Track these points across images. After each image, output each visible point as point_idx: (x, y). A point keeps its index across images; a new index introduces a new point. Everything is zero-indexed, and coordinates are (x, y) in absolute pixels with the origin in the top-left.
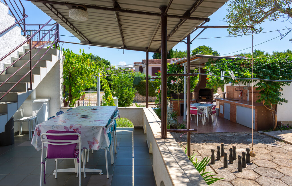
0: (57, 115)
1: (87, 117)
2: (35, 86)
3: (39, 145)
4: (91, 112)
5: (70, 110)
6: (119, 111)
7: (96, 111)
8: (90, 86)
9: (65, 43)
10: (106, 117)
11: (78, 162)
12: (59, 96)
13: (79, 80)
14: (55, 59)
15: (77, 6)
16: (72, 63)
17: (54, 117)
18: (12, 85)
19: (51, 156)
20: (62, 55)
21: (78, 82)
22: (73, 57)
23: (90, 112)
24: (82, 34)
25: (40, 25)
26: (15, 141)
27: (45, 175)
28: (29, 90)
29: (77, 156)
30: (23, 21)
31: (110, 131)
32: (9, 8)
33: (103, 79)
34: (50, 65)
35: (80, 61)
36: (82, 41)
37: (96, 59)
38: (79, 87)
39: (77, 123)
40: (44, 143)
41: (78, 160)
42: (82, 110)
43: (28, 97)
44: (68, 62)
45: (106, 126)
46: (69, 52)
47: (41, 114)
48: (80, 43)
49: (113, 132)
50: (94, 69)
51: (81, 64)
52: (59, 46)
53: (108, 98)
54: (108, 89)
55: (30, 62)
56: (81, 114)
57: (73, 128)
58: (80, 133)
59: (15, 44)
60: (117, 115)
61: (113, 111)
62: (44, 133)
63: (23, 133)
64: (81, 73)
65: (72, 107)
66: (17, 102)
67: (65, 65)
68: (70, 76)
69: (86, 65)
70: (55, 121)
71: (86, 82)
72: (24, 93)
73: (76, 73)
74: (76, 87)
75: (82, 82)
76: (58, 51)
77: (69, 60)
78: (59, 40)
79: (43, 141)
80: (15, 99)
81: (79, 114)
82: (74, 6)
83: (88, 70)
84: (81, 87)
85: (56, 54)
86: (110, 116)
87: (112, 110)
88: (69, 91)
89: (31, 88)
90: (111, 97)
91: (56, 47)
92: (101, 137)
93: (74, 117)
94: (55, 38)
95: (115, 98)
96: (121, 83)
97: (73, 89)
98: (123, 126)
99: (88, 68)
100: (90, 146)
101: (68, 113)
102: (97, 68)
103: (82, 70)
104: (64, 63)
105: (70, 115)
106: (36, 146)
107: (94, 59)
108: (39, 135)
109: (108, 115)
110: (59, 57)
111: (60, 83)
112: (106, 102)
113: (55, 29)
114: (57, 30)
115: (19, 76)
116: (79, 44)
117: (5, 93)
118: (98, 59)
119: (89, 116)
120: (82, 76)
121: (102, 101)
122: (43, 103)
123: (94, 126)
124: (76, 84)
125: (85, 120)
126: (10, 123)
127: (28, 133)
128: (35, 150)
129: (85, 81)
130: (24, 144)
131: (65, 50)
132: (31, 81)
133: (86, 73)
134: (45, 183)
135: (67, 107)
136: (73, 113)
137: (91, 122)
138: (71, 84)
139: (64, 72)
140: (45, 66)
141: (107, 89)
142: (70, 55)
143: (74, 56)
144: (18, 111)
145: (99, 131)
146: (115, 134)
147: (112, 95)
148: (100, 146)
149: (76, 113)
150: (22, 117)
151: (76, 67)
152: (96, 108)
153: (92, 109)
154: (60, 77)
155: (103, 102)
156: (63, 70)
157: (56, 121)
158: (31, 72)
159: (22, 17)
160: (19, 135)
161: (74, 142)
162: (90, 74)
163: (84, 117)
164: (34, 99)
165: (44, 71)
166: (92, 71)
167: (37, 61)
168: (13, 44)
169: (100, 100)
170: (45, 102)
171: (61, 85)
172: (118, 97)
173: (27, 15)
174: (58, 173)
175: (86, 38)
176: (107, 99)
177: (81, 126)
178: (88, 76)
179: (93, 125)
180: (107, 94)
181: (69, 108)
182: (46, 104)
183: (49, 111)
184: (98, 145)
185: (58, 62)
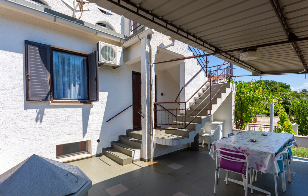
0: (229, 136)
1: (255, 142)
2: (213, 112)
3: (215, 156)
4: (261, 137)
5: (240, 133)
6: (295, 140)
7: (266, 136)
8: (262, 112)
9: (237, 77)
10: (276, 145)
11: (245, 178)
12: (231, 120)
13: (250, 106)
14: (228, 91)
15: (247, 50)
16: (244, 93)
17: (226, 137)
18: (198, 111)
19: (222, 166)
20: (235, 87)
21: (249, 109)
22: (244, 87)
23: (259, 137)
24: (253, 68)
25: (217, 66)
26: (199, 149)
27: (218, 179)
28: (209, 116)
29: (244, 173)
30: (206, 66)
31: (282, 158)
32: (198, 60)
33: (277, 105)
34: (224, 96)
35: (252, 90)
36: (254, 73)
37: (272, 84)
38: (250, 113)
39: (245, 145)
40: (218, 156)
41: (245, 177)
42: (252, 135)
43: (208, 120)
44: (239, 92)
45: (276, 154)
46: (241, 83)
47: (217, 133)
48: (251, 74)
49: (286, 160)
50: (266, 97)
51: (253, 93)
52: (232, 80)
53: (285, 123)
54: (285, 115)
55: (210, 95)
56: (249, 138)
57: (241, 149)
58: (248, 154)
59: (200, 83)
60: (292, 144)
61: (287, 140)
62: (218, 149)
63: (205, 144)
64: (252, 100)
65: (243, 130)
66: (201, 123)
67: (237, 94)
68: (242, 103)
69: (257, 94)
70: (226, 141)
71: (258, 108)
72: (206, 117)
73: (247, 101)
74: (247, 113)
75: (253, 108)
76: (231, 84)
77: (241, 90)
78: (232, 75)
79: (217, 154)
80: (200, 121)
81: (248, 138)
82: (244, 50)
83: (259, 98)
84: (252, 113)
85: (229, 87)
86: (282, 144)
87: (285, 139)
88: (240, 116)
89: (210, 114)
90: (288, 123)
91: (229, 81)
92: (269, 163)
93: (243, 140)
94: (229, 74)
95: (295, 124)
96: (304, 108)
97: (244, 114)
98: (303, 155)
99: (259, 96)
100: (258, 167)
101: (238, 136)
102: (269, 96)
103: (253, 99)
104: (236, 93)
105: (239, 137)
106: (213, 157)
107: (268, 84)
108: (215, 149)
109: (279, 143)
110: (232, 89)
111: (233, 110)
112: (281, 128)
113: (229, 66)
114: (231, 67)
115: (203, 105)
116: (250, 76)
117: (194, 117)
118: (274, 83)
119: (258, 141)
120: (253, 103)
121: (276, 126)
122: (218, 124)
123: (261, 152)
124: (247, 110)
125: (253, 145)
126: (197, 137)
127: (208, 145)
128: (212, 159)
129: (256, 108)
130: (205, 152)
131: (237, 82)
132: (210, 109)
133: (257, 101)
134: (218, 185)
135: (238, 130)
136: (242, 136)
137: (259, 147)
138: (242, 110)
139: (236, 100)
140: (220, 97)
141: (283, 115)
142: (242, 86)
143: (246, 86)
144: (202, 129)
145: (267, 157)
146: (290, 163)
147: (289, 121)
148: (267, 170)
149: (245, 136)
150: (204, 134)
151: (247, 96)
152: (266, 134)
153: (262, 135)
154: (233, 105)
155: (278, 127)
156: (236, 98)
157: (228, 141)
158: (210, 103)
159: (205, 64)
160: (202, 145)
161: (242, 161)
162: (262, 101)
163: (252, 141)
164: (212, 122)
165: (220, 101)
166: (264, 99)
167: (215, 94)
168: (200, 84)
169: (273, 125)
170: (220, 124)
171: (233, 111)
172: (298, 123)
173: (208, 62)
174: (228, 181)
175: (257, 69)
176: (282, 125)
177: (249, 149)
178: (259, 103)
179: (261, 150)
180: (282, 120)
181: (240, 131)
182: (221, 125)
183: (223, 131)
184: (266, 169)
185: (231, 93)
